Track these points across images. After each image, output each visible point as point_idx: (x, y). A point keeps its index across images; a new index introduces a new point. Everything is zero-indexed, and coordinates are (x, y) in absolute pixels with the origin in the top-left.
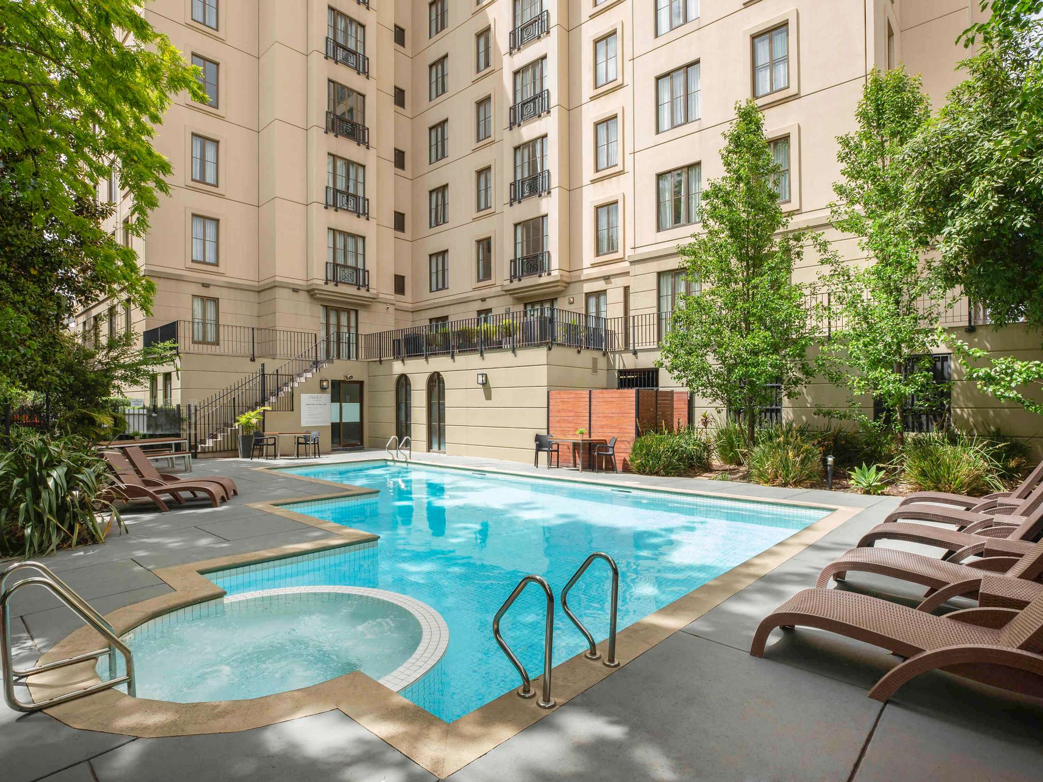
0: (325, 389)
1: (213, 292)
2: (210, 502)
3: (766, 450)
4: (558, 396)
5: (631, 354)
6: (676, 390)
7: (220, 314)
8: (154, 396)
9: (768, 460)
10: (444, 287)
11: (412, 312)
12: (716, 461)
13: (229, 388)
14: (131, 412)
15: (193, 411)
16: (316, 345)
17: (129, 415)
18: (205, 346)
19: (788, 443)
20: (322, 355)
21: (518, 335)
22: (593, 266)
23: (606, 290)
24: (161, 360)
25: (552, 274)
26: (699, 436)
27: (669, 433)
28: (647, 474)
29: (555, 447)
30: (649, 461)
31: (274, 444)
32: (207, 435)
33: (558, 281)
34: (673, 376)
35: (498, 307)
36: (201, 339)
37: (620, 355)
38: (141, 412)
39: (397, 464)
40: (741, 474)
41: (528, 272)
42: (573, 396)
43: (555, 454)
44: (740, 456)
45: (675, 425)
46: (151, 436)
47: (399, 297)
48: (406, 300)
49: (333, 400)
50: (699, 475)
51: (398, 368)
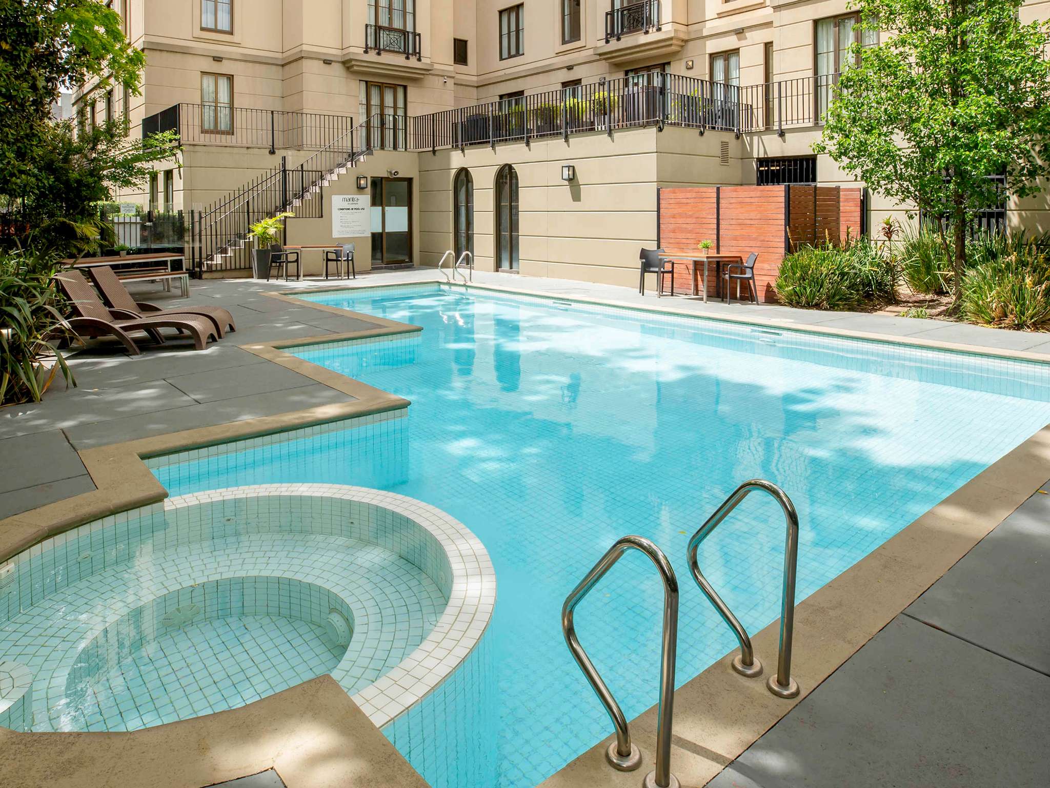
0: (364, 188)
1: (225, 67)
2: (192, 342)
3: (988, 274)
4: (672, 196)
5: (776, 136)
6: (843, 186)
7: (235, 95)
8: (153, 199)
9: (991, 289)
10: (518, 53)
11: (477, 87)
12: (904, 289)
13: (241, 188)
14: (121, 220)
15: (197, 218)
16: (352, 132)
17: (119, 223)
18: (218, 136)
19: (1024, 264)
20: (360, 145)
21: (617, 113)
22: (721, 16)
23: (738, 49)
24: (161, 154)
25: (663, 29)
26: (879, 253)
27: (834, 247)
28: (802, 307)
29: (668, 267)
30: (805, 289)
31: (297, 261)
32: (214, 249)
33: (671, 39)
34: (842, 164)
35: (589, 75)
36: (212, 127)
37: (760, 137)
38: (133, 220)
39: (454, 288)
40: (943, 308)
41: (629, 28)
42: (694, 195)
43: (668, 276)
44: (942, 280)
45: (843, 237)
46: (147, 251)
47: (461, 68)
48: (470, 71)
49: (374, 203)
50: (880, 309)
51: (457, 160)
